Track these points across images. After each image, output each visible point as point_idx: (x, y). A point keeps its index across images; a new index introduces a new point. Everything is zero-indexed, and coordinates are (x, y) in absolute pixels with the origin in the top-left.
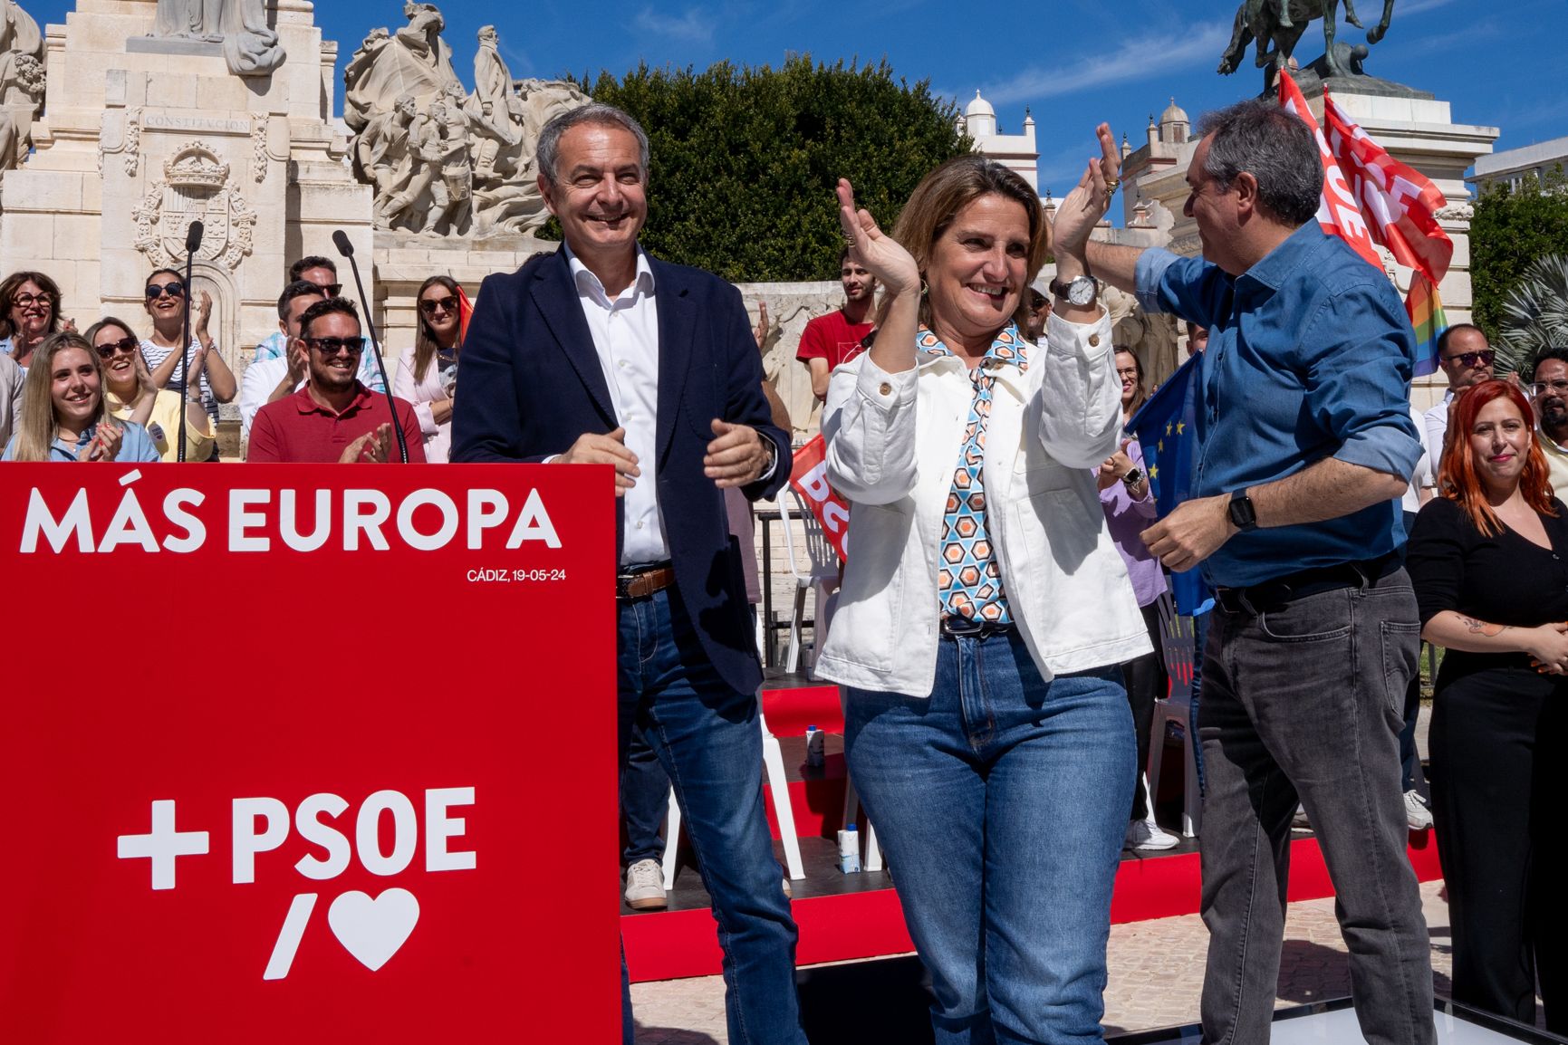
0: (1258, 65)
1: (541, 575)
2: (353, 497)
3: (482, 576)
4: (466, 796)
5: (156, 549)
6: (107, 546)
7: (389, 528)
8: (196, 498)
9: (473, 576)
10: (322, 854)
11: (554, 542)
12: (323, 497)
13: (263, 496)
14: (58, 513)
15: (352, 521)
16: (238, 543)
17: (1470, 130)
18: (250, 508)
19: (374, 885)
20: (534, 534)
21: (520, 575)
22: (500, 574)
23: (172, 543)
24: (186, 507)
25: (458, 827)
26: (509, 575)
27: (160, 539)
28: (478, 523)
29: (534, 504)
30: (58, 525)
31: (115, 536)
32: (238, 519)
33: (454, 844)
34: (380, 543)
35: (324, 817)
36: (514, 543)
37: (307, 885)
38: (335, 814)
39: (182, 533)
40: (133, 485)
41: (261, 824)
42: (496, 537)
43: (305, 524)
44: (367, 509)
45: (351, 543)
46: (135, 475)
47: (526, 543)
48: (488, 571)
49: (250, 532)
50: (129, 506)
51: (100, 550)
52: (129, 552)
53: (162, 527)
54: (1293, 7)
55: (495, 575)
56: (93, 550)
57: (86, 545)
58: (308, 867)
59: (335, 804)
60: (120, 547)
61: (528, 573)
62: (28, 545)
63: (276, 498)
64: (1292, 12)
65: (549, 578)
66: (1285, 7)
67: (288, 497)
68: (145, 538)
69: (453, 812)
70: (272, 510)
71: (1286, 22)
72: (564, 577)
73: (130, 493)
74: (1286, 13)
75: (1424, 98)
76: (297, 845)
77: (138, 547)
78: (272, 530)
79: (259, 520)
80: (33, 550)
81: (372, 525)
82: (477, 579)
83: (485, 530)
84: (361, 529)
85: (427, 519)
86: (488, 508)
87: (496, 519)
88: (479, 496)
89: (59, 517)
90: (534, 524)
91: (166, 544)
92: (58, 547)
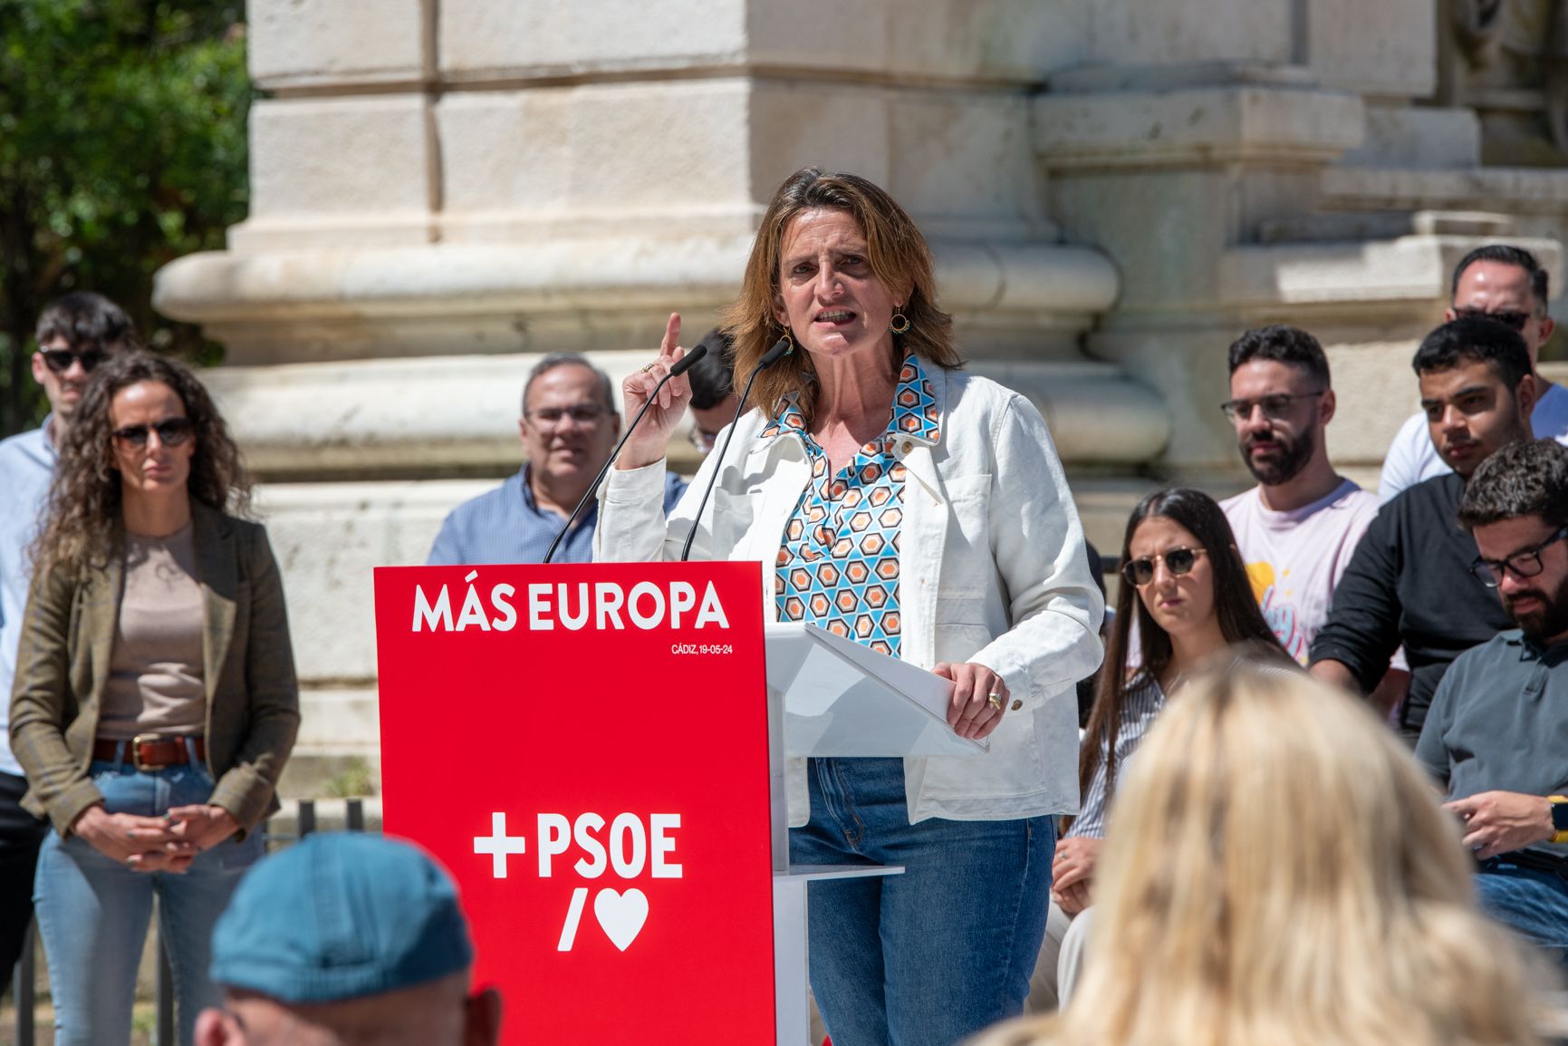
1: (716, 649)
2: (602, 588)
3: (682, 649)
4: (674, 820)
5: (489, 629)
6: (461, 627)
7: (623, 612)
8: (509, 590)
9: (675, 649)
10: (590, 859)
11: (724, 624)
12: (583, 588)
13: (547, 588)
14: (432, 601)
15: (602, 606)
16: (536, 624)
18: (541, 598)
19: (621, 885)
20: (712, 617)
21: (704, 649)
22: (692, 648)
24: (504, 597)
25: (670, 845)
26: (697, 649)
27: (490, 622)
28: (678, 608)
29: (711, 594)
31: (465, 619)
32: (536, 607)
33: (669, 858)
34: (619, 624)
35: (590, 831)
36: (699, 624)
37: (583, 882)
38: (597, 829)
39: (503, 617)
40: (473, 582)
41: (554, 834)
42: (688, 618)
43: (574, 612)
44: (610, 597)
45: (601, 625)
46: (473, 575)
47: (707, 624)
48: (685, 646)
49: (542, 616)
50: (472, 598)
52: (473, 629)
53: (492, 613)
55: (689, 647)
57: (449, 627)
58: (582, 868)
59: (596, 821)
61: (709, 648)
62: (417, 627)
63: (555, 589)
65: (722, 652)
67: (563, 588)
68: (481, 619)
69: (668, 832)
70: (553, 598)
72: (731, 651)
73: (472, 587)
76: (575, 852)
77: (478, 627)
78: (553, 614)
79: (546, 607)
81: (613, 608)
82: (677, 652)
83: (681, 614)
84: (607, 614)
85: (646, 605)
86: (683, 597)
87: (688, 605)
88: (677, 587)
89: (432, 607)
90: (711, 609)
91: (494, 625)
92: (433, 628)
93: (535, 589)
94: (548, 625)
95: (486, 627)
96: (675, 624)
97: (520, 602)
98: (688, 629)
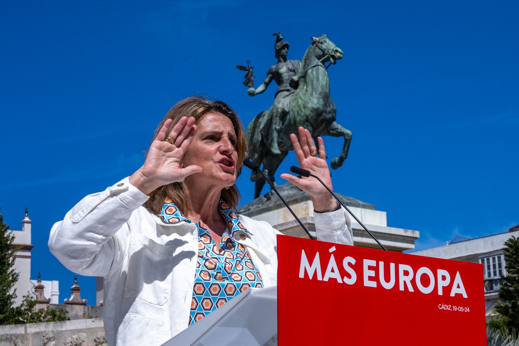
0: (252, 180)
1: (461, 309)
2: (402, 267)
3: (443, 307)
6: (326, 279)
7: (413, 282)
8: (353, 261)
9: (441, 307)
11: (465, 296)
12: (392, 265)
13: (373, 263)
14: (311, 263)
15: (402, 278)
16: (368, 283)
17: (400, 232)
18: (370, 268)
20: (459, 291)
21: (455, 308)
22: (449, 307)
23: (346, 280)
24: (350, 264)
26: (452, 308)
27: (342, 278)
28: (442, 284)
29: (458, 279)
30: (311, 267)
31: (329, 275)
32: (367, 273)
34: (411, 289)
36: (452, 294)
39: (349, 276)
40: (333, 253)
42: (447, 289)
43: (387, 279)
44: (406, 273)
45: (402, 288)
46: (333, 249)
47: (456, 295)
48: (445, 305)
49: (370, 278)
50: (332, 263)
51: (324, 280)
52: (333, 281)
53: (344, 273)
54: (280, 140)
56: (322, 280)
57: (320, 278)
60: (330, 279)
61: (457, 308)
62: (301, 275)
63: (378, 264)
64: (279, 144)
65: (464, 310)
66: (275, 140)
67: (381, 264)
68: (337, 275)
70: (376, 269)
71: (276, 150)
72: (469, 311)
73: (332, 256)
74: (276, 145)
75: (369, 208)
77: (335, 280)
78: (376, 278)
79: (372, 273)
80: (303, 277)
81: (408, 280)
82: (442, 308)
83: (443, 287)
84: (405, 282)
85: (425, 280)
86: (444, 278)
87: (447, 283)
88: (441, 272)
89: (311, 264)
90: (458, 287)
91: (344, 280)
92: (311, 278)
93: (367, 263)
94: (374, 284)
95: (340, 281)
96: (440, 293)
97: (358, 268)
98: (446, 297)
